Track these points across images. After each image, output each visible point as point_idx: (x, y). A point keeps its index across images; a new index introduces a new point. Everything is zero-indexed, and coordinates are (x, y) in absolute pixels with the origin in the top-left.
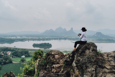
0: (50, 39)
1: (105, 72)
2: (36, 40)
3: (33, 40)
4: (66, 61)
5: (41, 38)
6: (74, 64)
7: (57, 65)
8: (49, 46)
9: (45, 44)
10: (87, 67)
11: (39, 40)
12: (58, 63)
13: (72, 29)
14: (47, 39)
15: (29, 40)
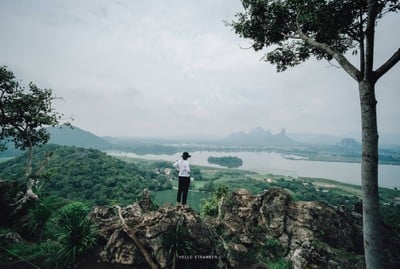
0: (238, 150)
1: (297, 226)
2: (213, 150)
3: (209, 150)
4: (254, 205)
5: (223, 147)
6: (261, 211)
7: (245, 209)
8: (238, 162)
9: (230, 158)
10: (273, 216)
11: (219, 150)
12: (245, 206)
13: (284, 130)
14: (234, 150)
15: (201, 150)
